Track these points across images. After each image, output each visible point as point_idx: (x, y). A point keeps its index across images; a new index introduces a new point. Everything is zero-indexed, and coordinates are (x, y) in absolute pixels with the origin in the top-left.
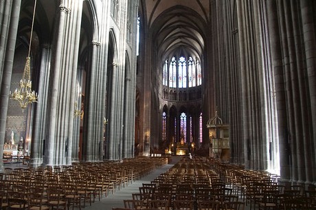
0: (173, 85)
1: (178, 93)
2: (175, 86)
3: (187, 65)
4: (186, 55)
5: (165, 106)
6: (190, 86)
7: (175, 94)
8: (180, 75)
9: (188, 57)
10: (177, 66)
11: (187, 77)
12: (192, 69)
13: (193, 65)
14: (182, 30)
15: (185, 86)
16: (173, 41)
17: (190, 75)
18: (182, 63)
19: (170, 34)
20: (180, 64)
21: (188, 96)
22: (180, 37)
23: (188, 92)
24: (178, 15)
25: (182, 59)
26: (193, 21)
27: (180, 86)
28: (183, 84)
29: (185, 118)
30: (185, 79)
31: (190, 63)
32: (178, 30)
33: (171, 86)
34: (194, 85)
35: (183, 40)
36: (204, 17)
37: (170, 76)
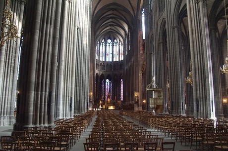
0: (102, 59)
1: (106, 65)
2: (104, 60)
3: (113, 46)
4: (112, 39)
5: (97, 74)
6: (114, 60)
7: (104, 66)
8: (107, 52)
9: (113, 40)
10: (106, 46)
11: (113, 54)
12: (116, 49)
13: (117, 46)
14: (114, 20)
15: (111, 60)
16: (105, 28)
17: (114, 53)
18: (109, 44)
19: (105, 23)
20: (108, 44)
21: (112, 67)
22: (110, 25)
23: (112, 65)
24: (113, 9)
25: (109, 41)
26: (123, 15)
27: (107, 60)
28: (109, 59)
29: (109, 83)
30: (111, 55)
31: (115, 44)
32: (110, 20)
34: (118, 60)
35: (112, 28)
36: (132, 13)
37: (101, 52)
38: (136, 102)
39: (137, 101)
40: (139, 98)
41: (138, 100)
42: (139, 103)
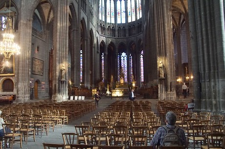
0: (110, 20)
1: (117, 29)
2: (113, 22)
5: (103, 42)
6: (129, 21)
7: (113, 30)
8: (118, 10)
11: (126, 12)
15: (124, 22)
17: (129, 10)
21: (127, 32)
23: (127, 28)
27: (119, 22)
28: (121, 20)
29: (125, 58)
30: (124, 15)
33: (108, 21)
34: (134, 20)
37: (108, 10)
38: (161, 80)
39: (162, 76)
40: (168, 70)
41: (166, 75)
42: (169, 80)
